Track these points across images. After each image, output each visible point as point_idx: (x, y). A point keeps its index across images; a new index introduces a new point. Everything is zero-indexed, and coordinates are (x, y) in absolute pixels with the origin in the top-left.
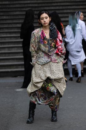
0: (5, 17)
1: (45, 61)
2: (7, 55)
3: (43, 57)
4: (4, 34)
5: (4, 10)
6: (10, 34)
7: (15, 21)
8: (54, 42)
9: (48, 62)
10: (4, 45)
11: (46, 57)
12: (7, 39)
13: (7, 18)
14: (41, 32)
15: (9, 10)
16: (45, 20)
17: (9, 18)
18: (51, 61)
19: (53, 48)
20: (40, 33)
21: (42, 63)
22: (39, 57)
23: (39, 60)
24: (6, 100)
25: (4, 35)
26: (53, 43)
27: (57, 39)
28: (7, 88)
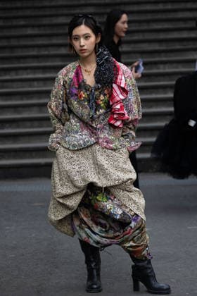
0: (30, 31)
1: (81, 142)
2: (36, 123)
3: (77, 132)
4: (29, 71)
5: (28, 13)
6: (44, 73)
7: (55, 41)
8: (105, 95)
9: (88, 144)
10: (28, 99)
11: (85, 132)
12: (35, 83)
13: (36, 31)
14: (75, 71)
15: (41, 13)
16: (83, 41)
17: (42, 32)
18: (97, 143)
19: (101, 108)
20: (72, 75)
21: (74, 146)
22: (68, 131)
23: (67, 139)
24: (33, 235)
25: (28, 74)
26: (102, 97)
27: (114, 85)
28: (37, 204)
